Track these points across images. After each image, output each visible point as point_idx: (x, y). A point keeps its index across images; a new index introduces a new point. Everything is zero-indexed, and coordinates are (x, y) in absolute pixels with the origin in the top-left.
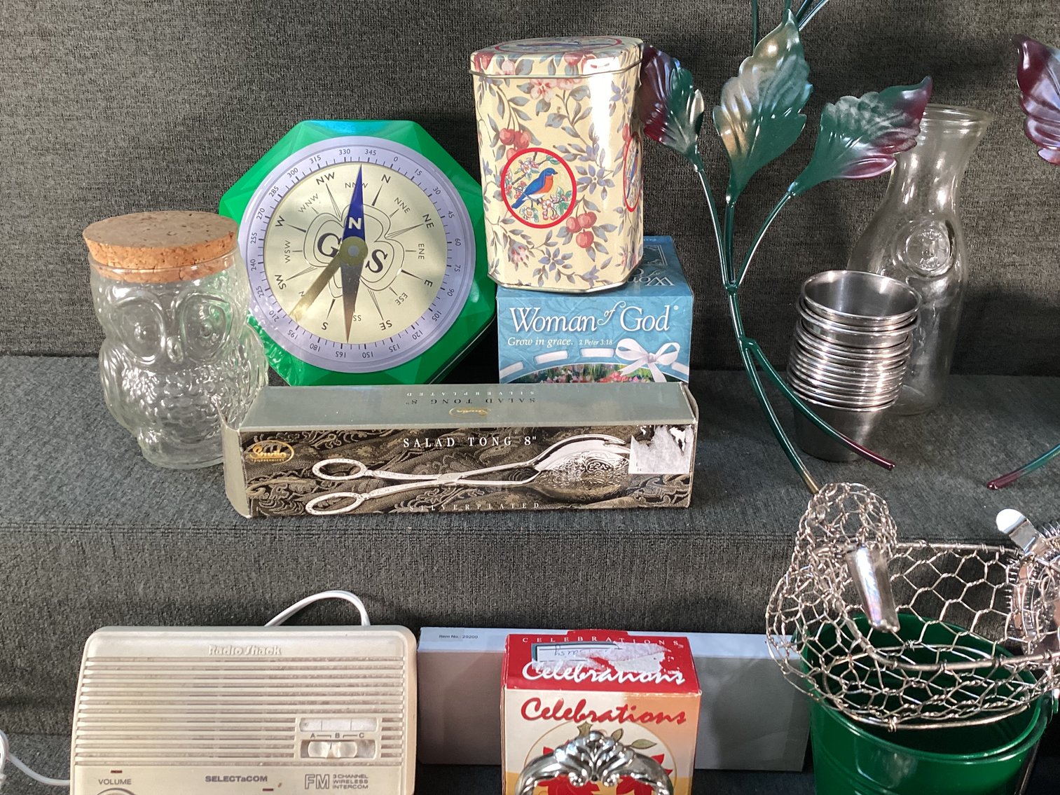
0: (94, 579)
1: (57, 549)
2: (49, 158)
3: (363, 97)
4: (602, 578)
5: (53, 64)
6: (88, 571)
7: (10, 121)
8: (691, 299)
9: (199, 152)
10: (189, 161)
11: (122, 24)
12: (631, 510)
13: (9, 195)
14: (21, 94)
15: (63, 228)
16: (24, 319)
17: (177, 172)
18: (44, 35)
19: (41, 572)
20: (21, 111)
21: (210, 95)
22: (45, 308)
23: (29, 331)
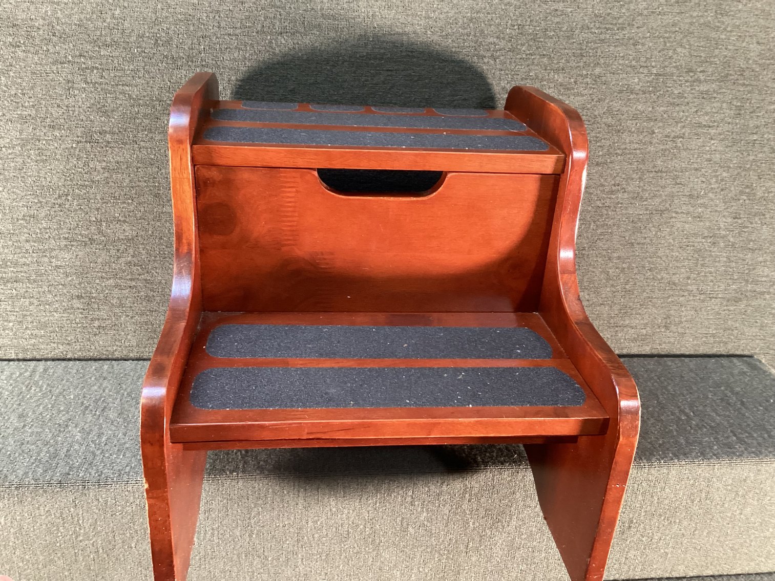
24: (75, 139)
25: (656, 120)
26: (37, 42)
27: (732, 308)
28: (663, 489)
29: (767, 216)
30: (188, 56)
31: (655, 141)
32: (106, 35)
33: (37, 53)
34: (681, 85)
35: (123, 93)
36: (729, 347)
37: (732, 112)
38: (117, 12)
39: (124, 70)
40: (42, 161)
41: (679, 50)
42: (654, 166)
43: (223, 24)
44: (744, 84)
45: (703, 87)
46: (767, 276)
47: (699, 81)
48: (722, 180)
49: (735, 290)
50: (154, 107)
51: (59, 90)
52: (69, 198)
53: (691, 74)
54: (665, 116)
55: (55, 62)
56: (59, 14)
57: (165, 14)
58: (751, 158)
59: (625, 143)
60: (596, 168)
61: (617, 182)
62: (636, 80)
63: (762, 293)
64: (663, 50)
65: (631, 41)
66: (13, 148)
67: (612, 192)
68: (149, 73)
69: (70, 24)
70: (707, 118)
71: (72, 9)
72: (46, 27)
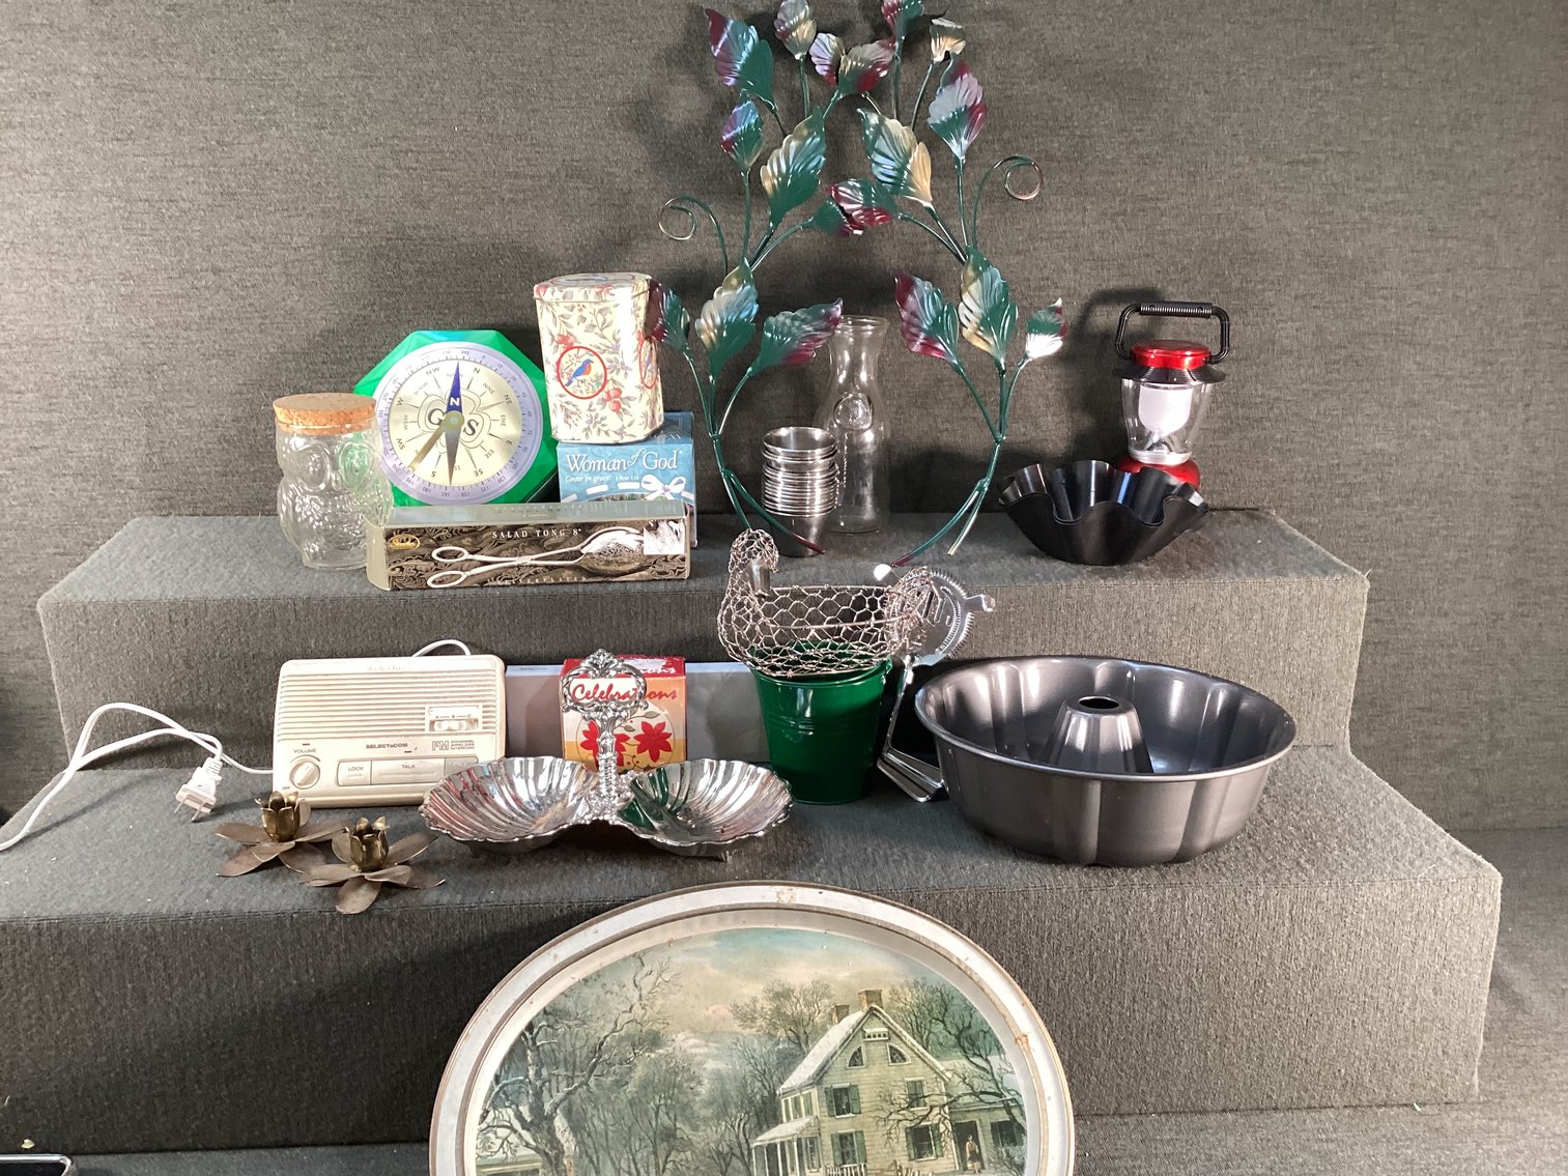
0: (280, 636)
1: (256, 614)
2: (214, 361)
3: (458, 314)
4: (629, 624)
5: (221, 292)
6: (277, 630)
7: (185, 334)
8: (691, 446)
9: (332, 356)
10: (324, 363)
11: (276, 263)
12: (649, 581)
13: (180, 390)
14: (195, 314)
15: (222, 415)
16: (185, 488)
17: (314, 371)
18: (216, 271)
19: (242, 633)
20: (195, 327)
21: (342, 313)
22: (202, 479)
23: (188, 498)
24: (385, 235)
25: (1087, 194)
26: (346, 121)
27: (1221, 443)
28: (1089, 618)
29: (1250, 313)
30: (517, 135)
31: (1087, 220)
32: (423, 113)
33: (344, 136)
34: (1114, 149)
35: (441, 179)
36: (1226, 498)
37: (1185, 179)
38: (437, 84)
39: (442, 152)
40: (346, 263)
41: (1107, 104)
42: (1092, 253)
43: (556, 95)
44: (1194, 144)
45: (1144, 150)
46: (1263, 396)
47: (1135, 141)
48: (1184, 268)
49: (1220, 417)
50: (476, 195)
51: (369, 178)
52: (376, 308)
53: (1126, 134)
54: (1098, 188)
55: (364, 146)
56: (372, 91)
57: (490, 85)
58: (1217, 237)
59: (1050, 225)
60: (1017, 259)
61: (1046, 275)
62: (1056, 145)
63: (1260, 420)
64: (1086, 106)
65: (1045, 97)
66: (313, 248)
67: (1040, 288)
68: (469, 153)
69: (383, 101)
70: (1152, 188)
71: (386, 83)
72: (356, 105)
